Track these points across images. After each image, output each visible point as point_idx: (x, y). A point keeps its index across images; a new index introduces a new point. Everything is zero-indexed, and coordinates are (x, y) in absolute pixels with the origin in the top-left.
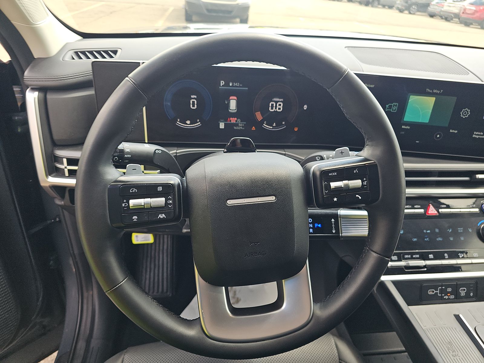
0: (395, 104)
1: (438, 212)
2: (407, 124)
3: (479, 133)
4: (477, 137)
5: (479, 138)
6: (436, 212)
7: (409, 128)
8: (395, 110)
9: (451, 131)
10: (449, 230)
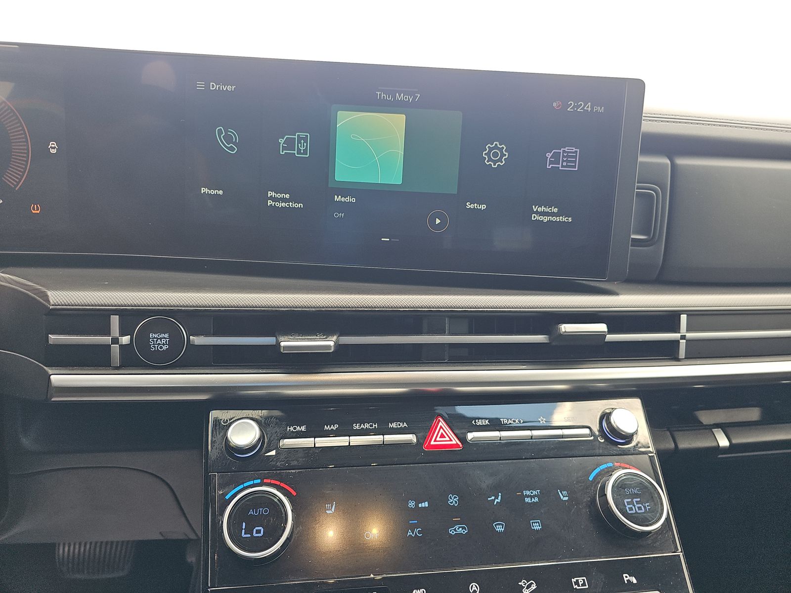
0: (303, 135)
1: (463, 440)
2: (346, 189)
3: (548, 210)
4: (546, 219)
5: (549, 221)
6: (455, 441)
7: (354, 200)
8: (305, 152)
9: (469, 206)
10: (493, 498)
